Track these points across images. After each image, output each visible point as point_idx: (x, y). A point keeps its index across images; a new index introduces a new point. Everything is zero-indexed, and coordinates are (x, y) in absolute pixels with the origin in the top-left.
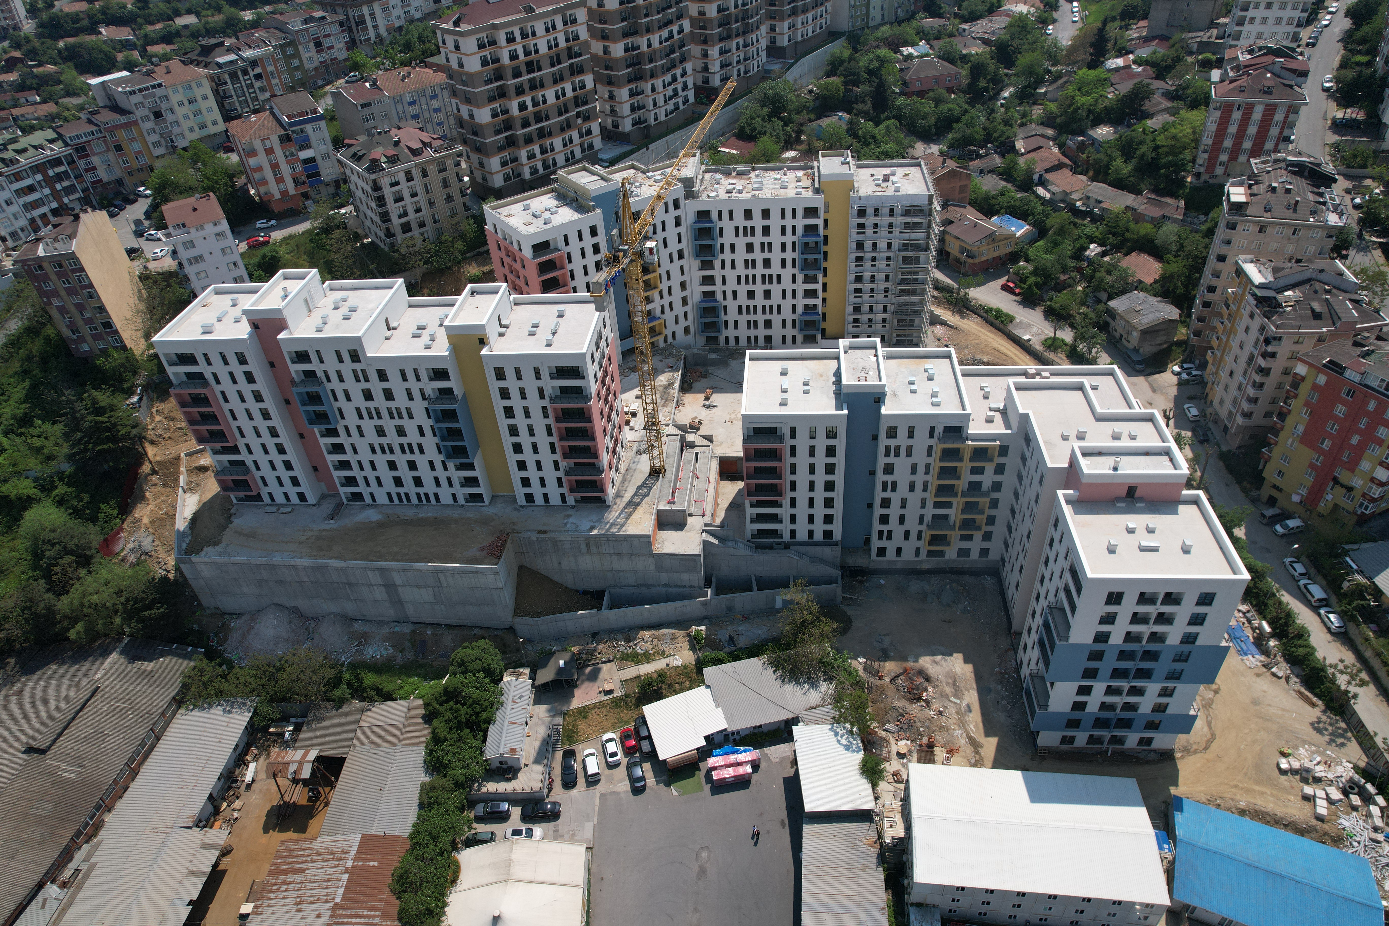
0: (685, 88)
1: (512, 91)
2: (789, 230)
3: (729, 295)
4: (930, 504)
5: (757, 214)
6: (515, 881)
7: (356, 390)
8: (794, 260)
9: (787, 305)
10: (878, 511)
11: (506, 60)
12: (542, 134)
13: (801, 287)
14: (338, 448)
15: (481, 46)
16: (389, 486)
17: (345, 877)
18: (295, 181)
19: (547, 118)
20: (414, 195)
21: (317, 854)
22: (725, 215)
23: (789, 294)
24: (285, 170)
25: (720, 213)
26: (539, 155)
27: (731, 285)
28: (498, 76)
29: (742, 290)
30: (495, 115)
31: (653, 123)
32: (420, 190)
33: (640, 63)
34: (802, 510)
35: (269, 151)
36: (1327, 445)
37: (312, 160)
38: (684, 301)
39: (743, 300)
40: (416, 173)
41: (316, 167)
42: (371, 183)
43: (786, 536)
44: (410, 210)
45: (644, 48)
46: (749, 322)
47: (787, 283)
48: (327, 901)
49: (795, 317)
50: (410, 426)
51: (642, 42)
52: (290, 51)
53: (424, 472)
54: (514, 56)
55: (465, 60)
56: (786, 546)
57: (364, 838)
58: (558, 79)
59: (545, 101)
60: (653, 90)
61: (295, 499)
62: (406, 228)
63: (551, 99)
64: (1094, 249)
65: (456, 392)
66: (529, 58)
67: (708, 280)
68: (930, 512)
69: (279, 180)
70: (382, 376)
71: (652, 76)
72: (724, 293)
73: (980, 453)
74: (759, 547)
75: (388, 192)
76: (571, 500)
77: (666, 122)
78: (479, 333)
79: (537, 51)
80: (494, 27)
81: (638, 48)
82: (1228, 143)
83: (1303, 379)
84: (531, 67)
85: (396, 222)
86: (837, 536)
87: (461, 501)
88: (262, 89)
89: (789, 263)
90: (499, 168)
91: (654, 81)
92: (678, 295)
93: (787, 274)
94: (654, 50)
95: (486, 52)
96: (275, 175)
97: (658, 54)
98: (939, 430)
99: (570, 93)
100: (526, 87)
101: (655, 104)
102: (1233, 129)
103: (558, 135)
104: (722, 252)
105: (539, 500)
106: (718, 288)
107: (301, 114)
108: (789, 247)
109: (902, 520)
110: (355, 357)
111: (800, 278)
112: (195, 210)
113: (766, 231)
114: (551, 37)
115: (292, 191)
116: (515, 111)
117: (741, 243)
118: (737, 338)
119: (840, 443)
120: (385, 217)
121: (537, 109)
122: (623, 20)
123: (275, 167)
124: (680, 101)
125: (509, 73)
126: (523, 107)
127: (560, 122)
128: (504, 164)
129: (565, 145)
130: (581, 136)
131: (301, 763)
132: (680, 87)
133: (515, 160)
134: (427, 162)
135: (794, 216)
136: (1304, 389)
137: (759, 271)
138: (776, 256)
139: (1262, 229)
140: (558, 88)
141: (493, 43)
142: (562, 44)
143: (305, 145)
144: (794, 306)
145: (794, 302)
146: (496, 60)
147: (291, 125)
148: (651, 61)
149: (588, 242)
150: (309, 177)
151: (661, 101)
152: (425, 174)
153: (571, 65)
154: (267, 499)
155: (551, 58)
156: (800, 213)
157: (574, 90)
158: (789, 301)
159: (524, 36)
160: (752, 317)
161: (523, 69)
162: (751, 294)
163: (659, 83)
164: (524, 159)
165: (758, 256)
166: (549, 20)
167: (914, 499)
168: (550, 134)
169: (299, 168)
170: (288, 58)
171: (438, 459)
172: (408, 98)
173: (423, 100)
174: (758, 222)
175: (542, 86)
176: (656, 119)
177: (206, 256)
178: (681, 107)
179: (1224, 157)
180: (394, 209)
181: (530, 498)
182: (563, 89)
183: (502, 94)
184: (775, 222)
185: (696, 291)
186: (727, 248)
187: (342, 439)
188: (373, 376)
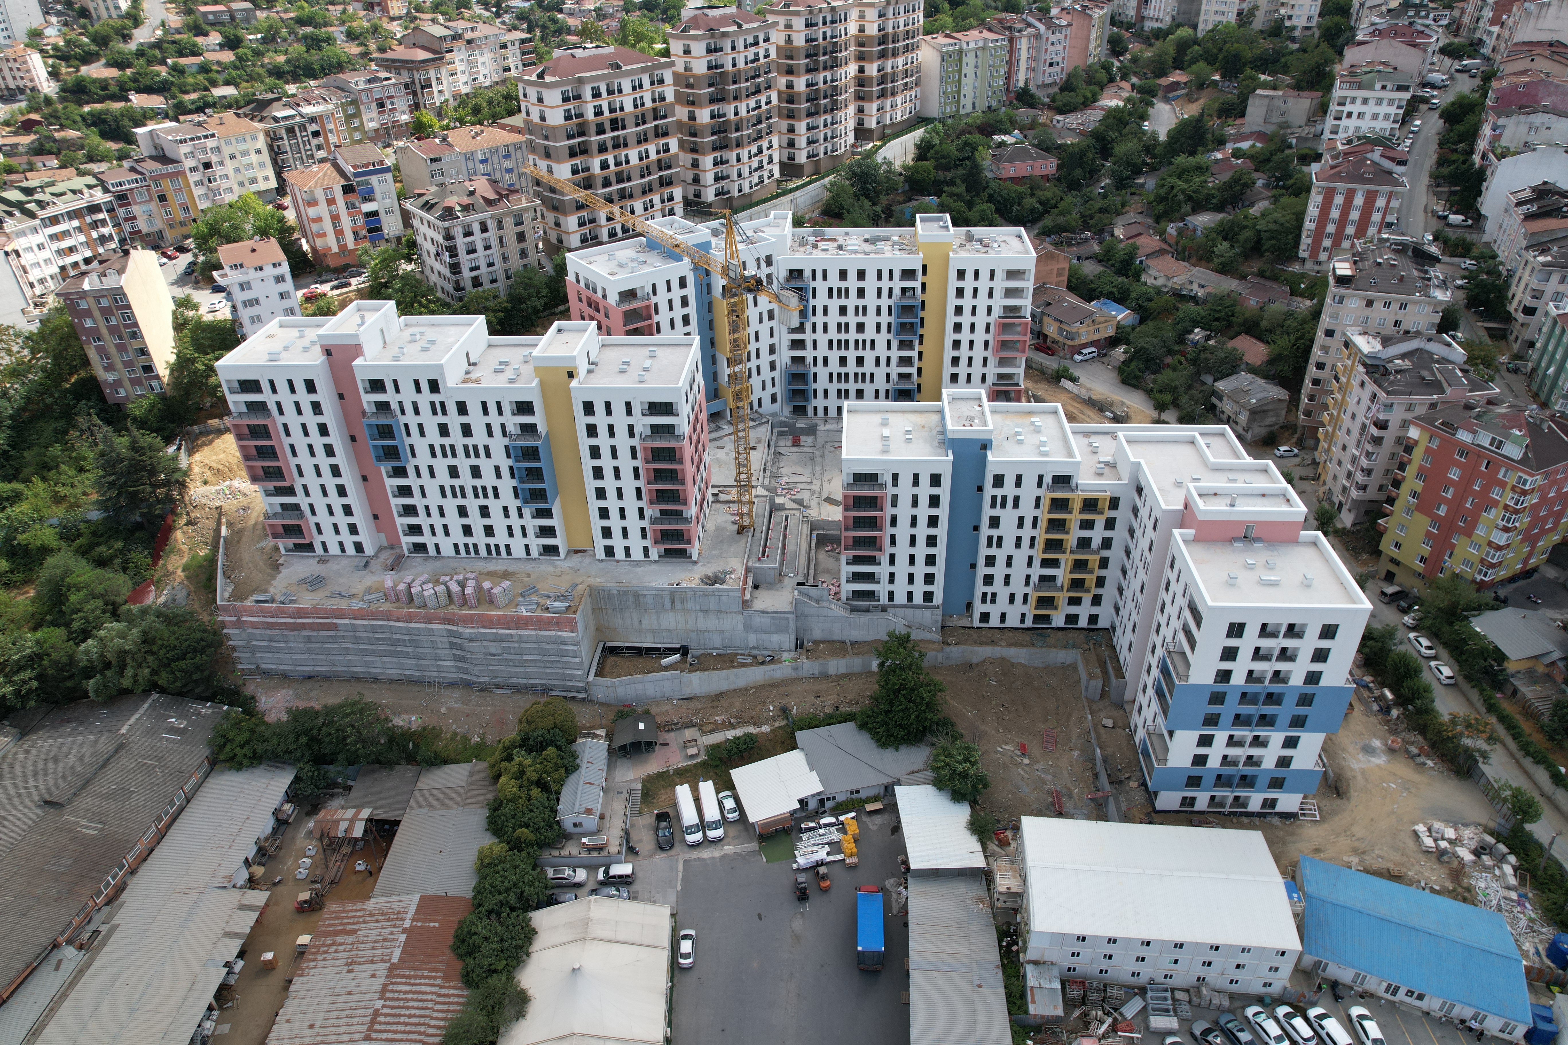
0: (771, 161)
1: (595, 148)
2: (885, 293)
3: (820, 361)
4: (1037, 562)
5: (852, 275)
6: (595, 939)
7: (431, 423)
8: (889, 325)
9: (880, 373)
10: (982, 570)
11: (590, 115)
12: (624, 195)
13: (895, 353)
14: (405, 491)
15: (566, 99)
16: (457, 535)
17: (403, 937)
18: (356, 234)
19: (629, 179)
20: (487, 248)
21: (370, 915)
22: (819, 275)
23: (883, 361)
24: (346, 223)
25: (814, 272)
27: (823, 350)
28: (581, 131)
29: (834, 356)
30: (575, 172)
31: (737, 194)
32: (494, 243)
33: (725, 131)
34: (902, 569)
35: (331, 202)
36: (1442, 512)
37: (375, 213)
38: (773, 366)
39: (834, 366)
40: (491, 225)
41: (379, 221)
42: (442, 233)
43: (884, 599)
44: (483, 264)
45: (731, 116)
46: (839, 391)
47: (881, 350)
48: (382, 961)
49: (889, 386)
50: (486, 466)
51: (729, 109)
52: (351, 110)
53: (497, 520)
54: (598, 112)
55: (548, 113)
56: (884, 609)
57: (423, 899)
58: (642, 139)
59: (627, 162)
60: (739, 160)
61: (351, 550)
62: (476, 282)
63: (634, 160)
64: (1198, 334)
65: (539, 429)
66: (613, 115)
67: (798, 344)
68: (1037, 571)
69: (339, 233)
70: (462, 408)
71: (738, 145)
72: (815, 359)
73: (1090, 505)
74: (854, 610)
75: (461, 242)
76: (654, 554)
77: (750, 194)
78: (569, 365)
79: (622, 109)
80: (581, 81)
81: (725, 115)
82: (1331, 228)
83: (1416, 442)
84: (615, 124)
85: (467, 274)
86: (938, 599)
87: (535, 553)
88: (319, 148)
89: (884, 328)
90: (576, 227)
91: (739, 151)
92: (765, 360)
93: (881, 340)
94: (741, 119)
95: (570, 106)
96: (335, 227)
97: (745, 123)
98: (1048, 479)
99: (653, 156)
100: (609, 145)
101: (739, 175)
102: (1335, 214)
103: (639, 198)
104: (814, 314)
105: (620, 554)
106: (808, 353)
107: (367, 165)
108: (885, 311)
109: (1007, 579)
110: (434, 386)
111: (895, 344)
112: (254, 250)
113: (861, 293)
114: (638, 96)
115: (351, 245)
116: (596, 169)
117: (834, 305)
118: (826, 409)
119: (944, 491)
120: (455, 268)
121: (619, 168)
122: (710, 85)
123: (335, 218)
124: (766, 174)
125: (593, 129)
126: (604, 166)
127: (642, 185)
128: (581, 224)
129: (646, 209)
130: (663, 202)
131: (352, 821)
132: (765, 160)
133: (593, 221)
134: (504, 214)
135: (891, 278)
136: (1418, 453)
137: (853, 335)
138: (870, 321)
139: (1370, 303)
140: (642, 148)
141: (578, 97)
142: (648, 104)
143: (368, 197)
144: (888, 375)
145: (888, 370)
146: (580, 115)
147: (356, 175)
148: (737, 130)
149: (677, 293)
150: (370, 231)
151: (745, 172)
152: (500, 225)
153: (656, 127)
154: (319, 549)
155: (637, 117)
156: (897, 275)
157: (658, 152)
158: (883, 369)
159: (610, 92)
160: (843, 386)
161: (607, 126)
162: (843, 361)
163: (744, 153)
164: (603, 220)
165: (852, 320)
166: (636, 78)
167: (1020, 557)
168: (631, 196)
169: (361, 221)
170: (349, 118)
171: (513, 504)
172: (480, 157)
173: (495, 159)
174: (853, 283)
175: (626, 145)
176: (740, 191)
177: (262, 300)
178: (766, 181)
179: (1327, 243)
180: (465, 260)
181: (609, 551)
182: (647, 151)
183: (585, 150)
184: (870, 284)
185: (785, 355)
186: (820, 311)
187: (411, 480)
188: (452, 408)
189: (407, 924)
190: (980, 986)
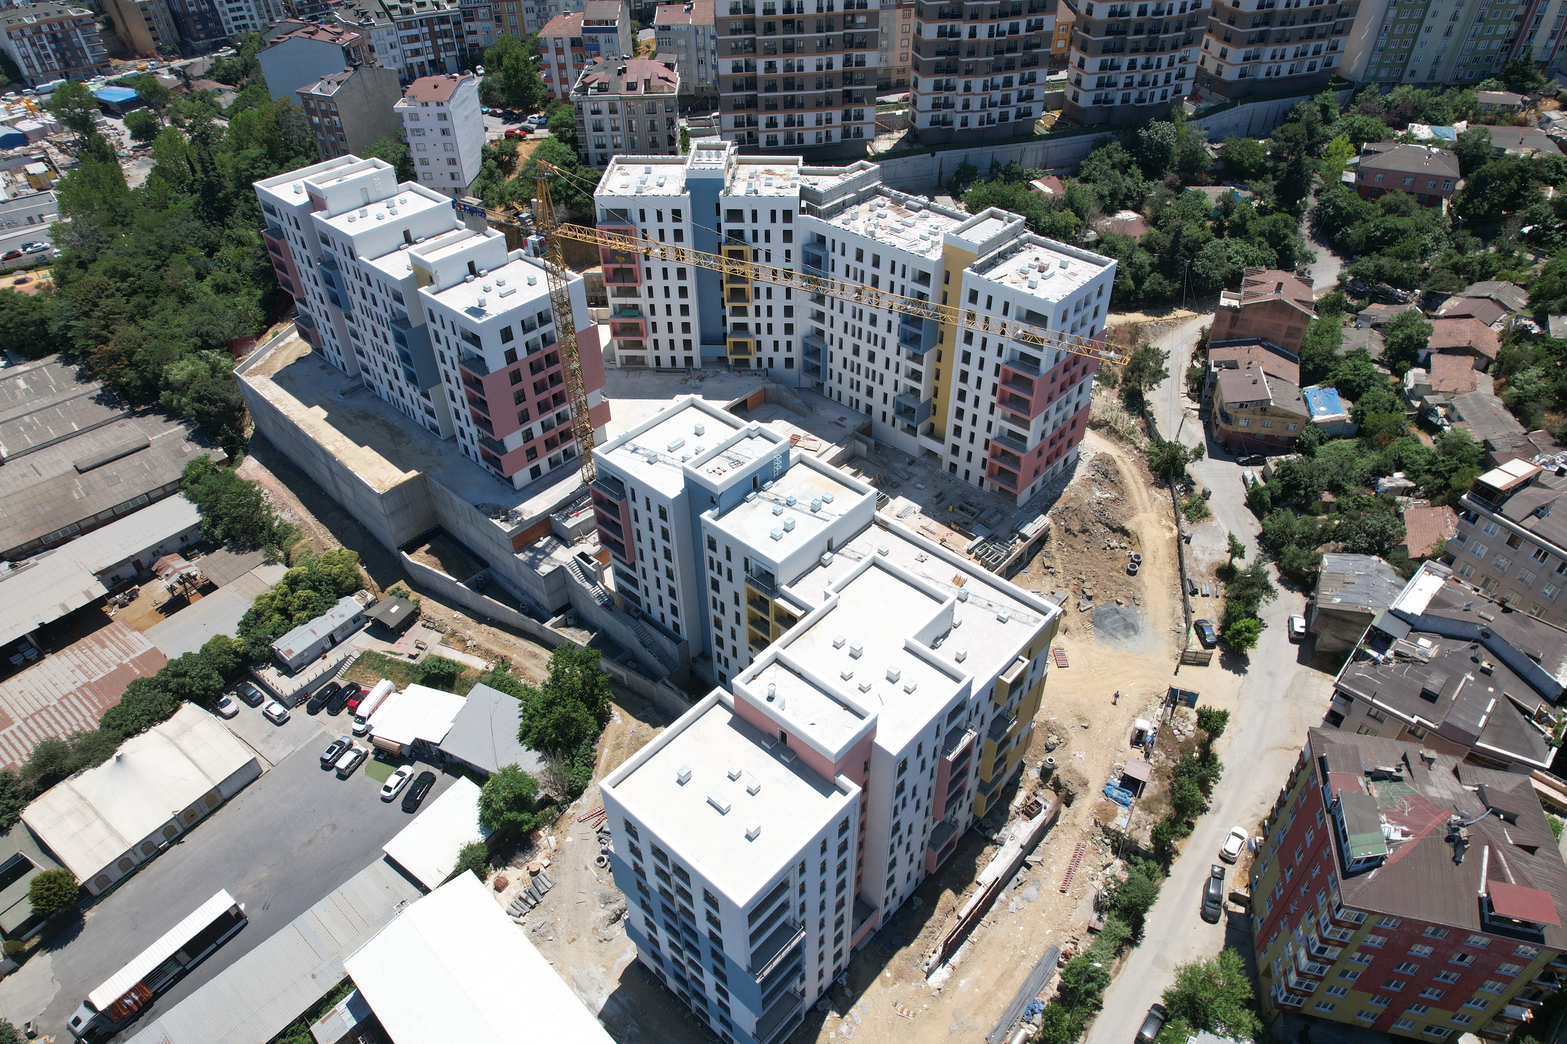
1: (762, 48)
2: (897, 290)
3: (836, 342)
5: (868, 258)
6: (177, 745)
8: (899, 328)
9: (890, 376)
10: (713, 628)
11: (760, 12)
12: (790, 103)
13: (904, 363)
14: (355, 334)
16: (387, 386)
19: (801, 88)
20: (615, 129)
21: (123, 642)
22: (838, 247)
23: (892, 366)
24: (571, 73)
25: (833, 243)
26: (781, 125)
27: (839, 330)
28: (749, 27)
29: (849, 341)
30: (736, 68)
32: (623, 125)
33: (955, 53)
34: (652, 587)
35: (560, 51)
38: (789, 329)
39: (848, 352)
43: (644, 607)
45: (965, 36)
46: (852, 380)
47: (891, 352)
48: (89, 676)
49: (896, 395)
51: (964, 29)
54: (769, 10)
56: (645, 618)
57: (154, 649)
58: (824, 47)
59: (801, 69)
60: (967, 88)
61: (340, 367)
63: (810, 68)
64: (1396, 480)
65: (409, 320)
66: (789, 16)
67: (817, 316)
69: (564, 81)
70: (369, 281)
71: (969, 72)
72: (832, 337)
73: (790, 617)
76: (491, 469)
77: (976, 130)
78: (428, 270)
79: (801, 10)
81: (957, 34)
84: (790, 26)
86: (684, 633)
87: (428, 427)
89: (895, 329)
90: (732, 127)
91: (970, 79)
92: (780, 319)
93: (892, 341)
94: (979, 42)
97: (982, 49)
98: (752, 567)
99: (839, 67)
100: (779, 47)
101: (966, 106)
103: (810, 109)
104: (832, 288)
105: (472, 455)
106: (826, 329)
107: (600, 22)
108: (896, 310)
109: (734, 652)
110: (352, 255)
111: (904, 351)
112: (436, 87)
113: (875, 281)
116: (761, 71)
117: (850, 286)
118: (839, 393)
119: (671, 529)
121: (789, 74)
123: (562, 67)
125: (762, 27)
126: (771, 68)
127: (818, 96)
129: (819, 123)
130: (847, 118)
131: (175, 571)
133: (754, 124)
134: (634, 99)
135: (903, 275)
137: (865, 325)
138: (882, 315)
139: (1513, 540)
140: (823, 57)
142: (839, 9)
143: (595, 54)
144: (896, 382)
145: (897, 377)
146: (749, 10)
147: (588, 31)
148: (971, 54)
149: (669, 225)
151: (977, 105)
153: (847, 36)
154: (326, 357)
155: (819, 21)
156: (910, 273)
157: (848, 64)
158: (892, 374)
160: (855, 377)
161: (779, 27)
162: (856, 350)
163: (977, 83)
164: (762, 125)
165: (866, 308)
168: (801, 107)
172: (712, 32)
174: (868, 267)
175: (801, 50)
176: (964, 124)
177: (427, 132)
180: (591, 136)
181: (466, 449)
182: (829, 60)
183: (750, 48)
184: (884, 274)
185: (803, 323)
186: (837, 286)
187: (357, 327)
188: (364, 278)
189: (126, 661)
190: (314, 976)
